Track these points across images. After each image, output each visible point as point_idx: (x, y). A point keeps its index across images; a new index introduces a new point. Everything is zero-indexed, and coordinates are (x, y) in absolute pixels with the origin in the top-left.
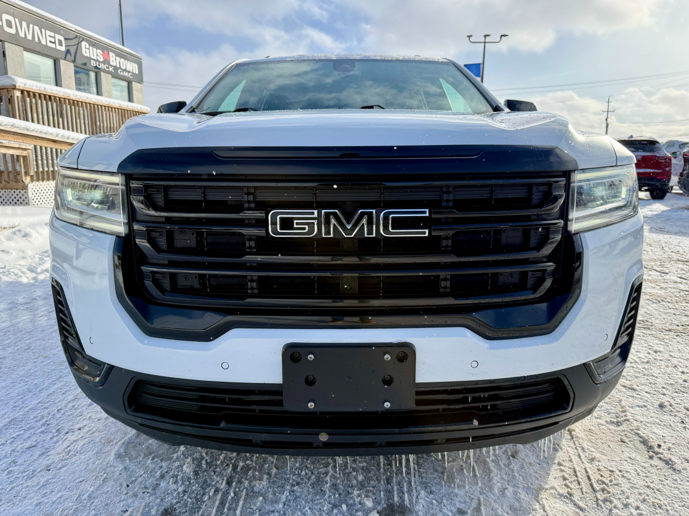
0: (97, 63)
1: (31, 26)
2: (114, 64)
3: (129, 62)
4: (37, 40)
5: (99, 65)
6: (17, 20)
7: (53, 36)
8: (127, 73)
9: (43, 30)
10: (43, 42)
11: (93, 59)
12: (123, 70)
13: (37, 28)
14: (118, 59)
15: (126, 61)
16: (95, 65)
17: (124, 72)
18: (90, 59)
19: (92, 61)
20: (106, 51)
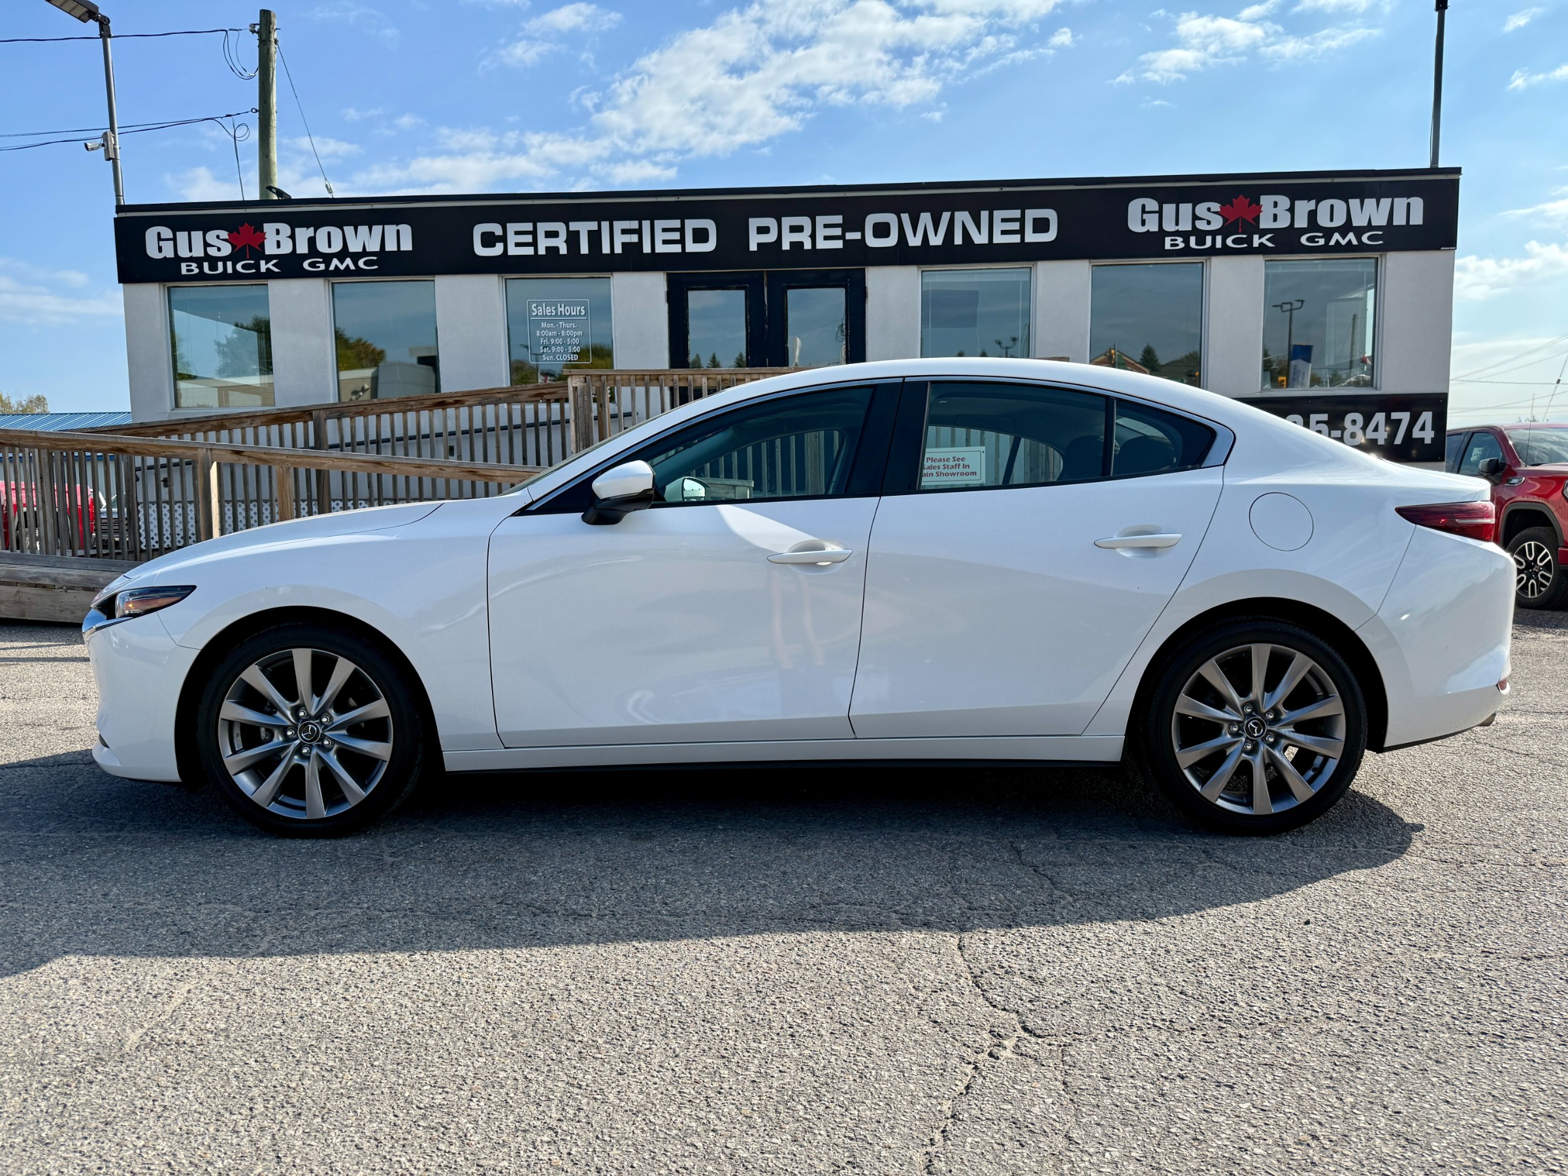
0: (1193, 240)
1: (946, 216)
2: (1283, 222)
3: (1370, 203)
4: (958, 240)
5: (1199, 241)
6: (905, 217)
7: (1019, 216)
8: (1351, 236)
9: (984, 215)
10: (980, 238)
11: (1177, 233)
12: (1328, 233)
13: (963, 217)
14: (1303, 207)
15: (1354, 203)
16: (1182, 245)
17: (1336, 236)
18: (1162, 233)
19: (1168, 241)
20: (1242, 201)
